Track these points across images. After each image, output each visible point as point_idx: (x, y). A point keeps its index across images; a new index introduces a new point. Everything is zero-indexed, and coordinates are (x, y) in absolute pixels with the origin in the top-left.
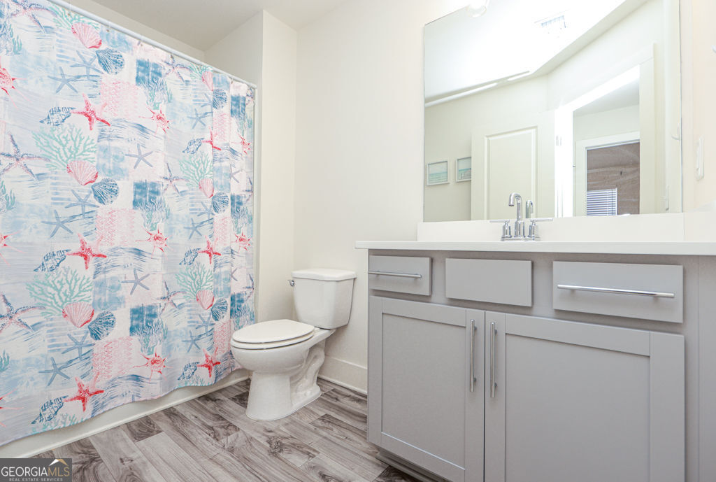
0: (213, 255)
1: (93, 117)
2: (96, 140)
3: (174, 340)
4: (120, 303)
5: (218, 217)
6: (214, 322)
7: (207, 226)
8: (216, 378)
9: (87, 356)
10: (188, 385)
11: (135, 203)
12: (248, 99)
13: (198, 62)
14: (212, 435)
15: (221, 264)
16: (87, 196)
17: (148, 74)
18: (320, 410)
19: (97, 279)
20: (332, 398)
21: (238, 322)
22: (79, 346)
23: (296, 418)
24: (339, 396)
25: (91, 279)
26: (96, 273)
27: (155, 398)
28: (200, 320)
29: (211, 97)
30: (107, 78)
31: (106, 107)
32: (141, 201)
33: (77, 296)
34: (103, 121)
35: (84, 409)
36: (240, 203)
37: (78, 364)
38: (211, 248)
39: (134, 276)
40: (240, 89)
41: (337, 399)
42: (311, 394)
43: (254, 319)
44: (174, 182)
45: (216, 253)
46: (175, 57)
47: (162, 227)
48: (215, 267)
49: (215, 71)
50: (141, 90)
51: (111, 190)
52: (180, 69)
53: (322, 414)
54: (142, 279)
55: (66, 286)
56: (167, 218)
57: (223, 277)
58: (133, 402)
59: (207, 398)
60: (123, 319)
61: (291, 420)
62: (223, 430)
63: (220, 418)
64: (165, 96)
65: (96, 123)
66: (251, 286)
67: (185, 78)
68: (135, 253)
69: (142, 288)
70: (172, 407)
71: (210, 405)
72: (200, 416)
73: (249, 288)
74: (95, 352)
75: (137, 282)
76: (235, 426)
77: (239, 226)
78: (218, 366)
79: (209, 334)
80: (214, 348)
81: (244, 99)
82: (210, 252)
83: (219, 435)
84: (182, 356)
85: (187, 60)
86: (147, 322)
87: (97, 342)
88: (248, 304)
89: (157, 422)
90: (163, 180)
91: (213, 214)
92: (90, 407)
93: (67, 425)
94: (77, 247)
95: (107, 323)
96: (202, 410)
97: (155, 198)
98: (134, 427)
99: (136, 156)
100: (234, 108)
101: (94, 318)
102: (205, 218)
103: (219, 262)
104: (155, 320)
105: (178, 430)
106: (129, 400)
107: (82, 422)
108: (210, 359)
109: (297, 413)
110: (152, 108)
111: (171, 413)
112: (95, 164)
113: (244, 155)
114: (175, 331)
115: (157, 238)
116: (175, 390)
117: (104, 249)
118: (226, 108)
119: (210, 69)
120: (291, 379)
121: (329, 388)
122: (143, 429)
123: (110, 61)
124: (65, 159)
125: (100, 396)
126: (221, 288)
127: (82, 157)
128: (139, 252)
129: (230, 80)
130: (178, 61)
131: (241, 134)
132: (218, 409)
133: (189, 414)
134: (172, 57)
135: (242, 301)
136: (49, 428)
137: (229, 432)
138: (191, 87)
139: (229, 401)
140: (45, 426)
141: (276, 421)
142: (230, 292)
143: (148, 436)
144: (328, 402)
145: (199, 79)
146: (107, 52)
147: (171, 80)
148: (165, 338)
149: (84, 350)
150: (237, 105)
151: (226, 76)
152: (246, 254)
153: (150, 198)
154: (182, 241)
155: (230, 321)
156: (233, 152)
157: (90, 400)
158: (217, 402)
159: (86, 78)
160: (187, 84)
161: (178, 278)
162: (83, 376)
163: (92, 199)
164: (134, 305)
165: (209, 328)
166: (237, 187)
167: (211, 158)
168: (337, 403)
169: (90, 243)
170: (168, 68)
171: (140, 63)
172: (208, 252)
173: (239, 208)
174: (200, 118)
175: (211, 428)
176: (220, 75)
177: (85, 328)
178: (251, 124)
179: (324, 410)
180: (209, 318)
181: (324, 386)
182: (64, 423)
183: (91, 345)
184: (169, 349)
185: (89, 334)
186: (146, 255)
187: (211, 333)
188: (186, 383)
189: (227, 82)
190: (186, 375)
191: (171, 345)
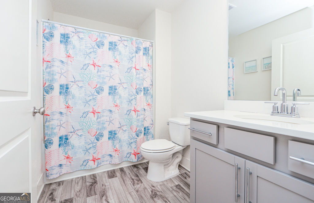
0: (136, 112)
1: (95, 65)
2: (96, 73)
3: (123, 143)
4: (105, 129)
5: (138, 97)
6: (137, 137)
7: (134, 100)
8: (138, 159)
9: (95, 146)
10: (128, 160)
11: (109, 93)
12: (150, 47)
13: (130, 37)
14: (132, 183)
15: (139, 115)
16: (94, 93)
17: (113, 46)
18: (176, 182)
19: (98, 121)
20: (184, 177)
21: (147, 138)
22: (93, 143)
23: (165, 183)
24: (187, 176)
25: (96, 121)
26: (97, 119)
27: (117, 163)
28: (132, 136)
29: (135, 50)
30: (99, 51)
31: (100, 61)
32: (111, 93)
33: (92, 126)
34: (98, 66)
35: (94, 164)
36: (148, 90)
37: (92, 149)
38: (136, 109)
39: (109, 119)
40: (147, 44)
41: (186, 178)
42: (174, 173)
43: (153, 137)
44: (122, 84)
45: (138, 111)
46: (122, 37)
47: (118, 102)
48: (137, 116)
49: (137, 39)
50: (111, 52)
51: (101, 90)
52: (124, 42)
53: (177, 184)
54: (112, 120)
55: (89, 123)
56: (120, 98)
57: (140, 120)
58: (110, 164)
59: (135, 166)
60: (106, 135)
61: (163, 184)
62: (137, 181)
63: (137, 176)
64: (118, 53)
65: (96, 67)
66: (152, 123)
67: (125, 44)
68: (110, 111)
69: (112, 124)
70: (123, 168)
71: (135, 169)
72: (131, 174)
73: (152, 124)
74: (98, 145)
75: (110, 122)
76: (141, 181)
77: (147, 99)
78: (139, 155)
79: (135, 142)
80: (137, 148)
81: (149, 48)
82: (135, 111)
83: (135, 183)
84: (126, 149)
85: (127, 37)
86: (114, 136)
87: (98, 142)
88: (151, 131)
89: (117, 173)
90: (118, 84)
91: (136, 96)
92: (96, 163)
93: (90, 169)
94: (91, 110)
95: (101, 136)
96: (132, 171)
97: (115, 91)
98: (109, 173)
99: (109, 77)
100: (144, 52)
101: (97, 134)
102: (133, 97)
103: (139, 114)
104: (116, 136)
105: (122, 178)
106: (109, 163)
107: (94, 168)
108: (135, 152)
109: (167, 181)
110: (114, 58)
111: (122, 170)
112: (96, 81)
113: (149, 70)
114: (124, 140)
115: (117, 106)
116: (123, 161)
117: (99, 110)
118: (141, 53)
119: (134, 39)
120: (165, 165)
121: (184, 171)
122: (112, 174)
123: (100, 45)
124: (88, 80)
125: (99, 160)
126: (140, 124)
127: (92, 79)
128: (111, 111)
129: (142, 41)
130: (123, 38)
131: (147, 63)
132: (137, 172)
133: (127, 171)
134: (121, 38)
135: (149, 129)
136: (85, 169)
137: (139, 183)
138: (128, 47)
139: (142, 169)
140: (84, 168)
141: (157, 182)
142: (143, 126)
143: (113, 177)
144: (181, 178)
145: (130, 44)
146: (100, 41)
147: (120, 47)
148: (120, 142)
149: (94, 145)
150: (146, 51)
151: (141, 40)
152: (150, 110)
153: (114, 91)
154: (125, 106)
155: (144, 137)
156: (145, 70)
157: (96, 161)
158: (138, 169)
159: (93, 52)
160: (126, 47)
161: (124, 120)
162: (94, 153)
163: (96, 94)
164: (109, 130)
165: (135, 140)
166: (146, 84)
167: (135, 74)
168: (185, 180)
169: (95, 108)
170: (119, 42)
171: (110, 43)
172: (134, 111)
173: (147, 92)
174: (131, 59)
175: (133, 180)
176: (138, 40)
177: (94, 137)
178: (152, 58)
179: (178, 182)
180: (135, 136)
181: (182, 170)
182: (89, 168)
183: (96, 143)
184: (121, 146)
185: (95, 139)
186: (113, 112)
187: (136, 142)
188: (128, 159)
189: (141, 43)
190: (127, 157)
191: (122, 145)
